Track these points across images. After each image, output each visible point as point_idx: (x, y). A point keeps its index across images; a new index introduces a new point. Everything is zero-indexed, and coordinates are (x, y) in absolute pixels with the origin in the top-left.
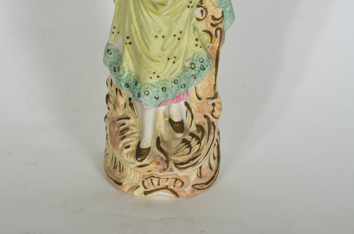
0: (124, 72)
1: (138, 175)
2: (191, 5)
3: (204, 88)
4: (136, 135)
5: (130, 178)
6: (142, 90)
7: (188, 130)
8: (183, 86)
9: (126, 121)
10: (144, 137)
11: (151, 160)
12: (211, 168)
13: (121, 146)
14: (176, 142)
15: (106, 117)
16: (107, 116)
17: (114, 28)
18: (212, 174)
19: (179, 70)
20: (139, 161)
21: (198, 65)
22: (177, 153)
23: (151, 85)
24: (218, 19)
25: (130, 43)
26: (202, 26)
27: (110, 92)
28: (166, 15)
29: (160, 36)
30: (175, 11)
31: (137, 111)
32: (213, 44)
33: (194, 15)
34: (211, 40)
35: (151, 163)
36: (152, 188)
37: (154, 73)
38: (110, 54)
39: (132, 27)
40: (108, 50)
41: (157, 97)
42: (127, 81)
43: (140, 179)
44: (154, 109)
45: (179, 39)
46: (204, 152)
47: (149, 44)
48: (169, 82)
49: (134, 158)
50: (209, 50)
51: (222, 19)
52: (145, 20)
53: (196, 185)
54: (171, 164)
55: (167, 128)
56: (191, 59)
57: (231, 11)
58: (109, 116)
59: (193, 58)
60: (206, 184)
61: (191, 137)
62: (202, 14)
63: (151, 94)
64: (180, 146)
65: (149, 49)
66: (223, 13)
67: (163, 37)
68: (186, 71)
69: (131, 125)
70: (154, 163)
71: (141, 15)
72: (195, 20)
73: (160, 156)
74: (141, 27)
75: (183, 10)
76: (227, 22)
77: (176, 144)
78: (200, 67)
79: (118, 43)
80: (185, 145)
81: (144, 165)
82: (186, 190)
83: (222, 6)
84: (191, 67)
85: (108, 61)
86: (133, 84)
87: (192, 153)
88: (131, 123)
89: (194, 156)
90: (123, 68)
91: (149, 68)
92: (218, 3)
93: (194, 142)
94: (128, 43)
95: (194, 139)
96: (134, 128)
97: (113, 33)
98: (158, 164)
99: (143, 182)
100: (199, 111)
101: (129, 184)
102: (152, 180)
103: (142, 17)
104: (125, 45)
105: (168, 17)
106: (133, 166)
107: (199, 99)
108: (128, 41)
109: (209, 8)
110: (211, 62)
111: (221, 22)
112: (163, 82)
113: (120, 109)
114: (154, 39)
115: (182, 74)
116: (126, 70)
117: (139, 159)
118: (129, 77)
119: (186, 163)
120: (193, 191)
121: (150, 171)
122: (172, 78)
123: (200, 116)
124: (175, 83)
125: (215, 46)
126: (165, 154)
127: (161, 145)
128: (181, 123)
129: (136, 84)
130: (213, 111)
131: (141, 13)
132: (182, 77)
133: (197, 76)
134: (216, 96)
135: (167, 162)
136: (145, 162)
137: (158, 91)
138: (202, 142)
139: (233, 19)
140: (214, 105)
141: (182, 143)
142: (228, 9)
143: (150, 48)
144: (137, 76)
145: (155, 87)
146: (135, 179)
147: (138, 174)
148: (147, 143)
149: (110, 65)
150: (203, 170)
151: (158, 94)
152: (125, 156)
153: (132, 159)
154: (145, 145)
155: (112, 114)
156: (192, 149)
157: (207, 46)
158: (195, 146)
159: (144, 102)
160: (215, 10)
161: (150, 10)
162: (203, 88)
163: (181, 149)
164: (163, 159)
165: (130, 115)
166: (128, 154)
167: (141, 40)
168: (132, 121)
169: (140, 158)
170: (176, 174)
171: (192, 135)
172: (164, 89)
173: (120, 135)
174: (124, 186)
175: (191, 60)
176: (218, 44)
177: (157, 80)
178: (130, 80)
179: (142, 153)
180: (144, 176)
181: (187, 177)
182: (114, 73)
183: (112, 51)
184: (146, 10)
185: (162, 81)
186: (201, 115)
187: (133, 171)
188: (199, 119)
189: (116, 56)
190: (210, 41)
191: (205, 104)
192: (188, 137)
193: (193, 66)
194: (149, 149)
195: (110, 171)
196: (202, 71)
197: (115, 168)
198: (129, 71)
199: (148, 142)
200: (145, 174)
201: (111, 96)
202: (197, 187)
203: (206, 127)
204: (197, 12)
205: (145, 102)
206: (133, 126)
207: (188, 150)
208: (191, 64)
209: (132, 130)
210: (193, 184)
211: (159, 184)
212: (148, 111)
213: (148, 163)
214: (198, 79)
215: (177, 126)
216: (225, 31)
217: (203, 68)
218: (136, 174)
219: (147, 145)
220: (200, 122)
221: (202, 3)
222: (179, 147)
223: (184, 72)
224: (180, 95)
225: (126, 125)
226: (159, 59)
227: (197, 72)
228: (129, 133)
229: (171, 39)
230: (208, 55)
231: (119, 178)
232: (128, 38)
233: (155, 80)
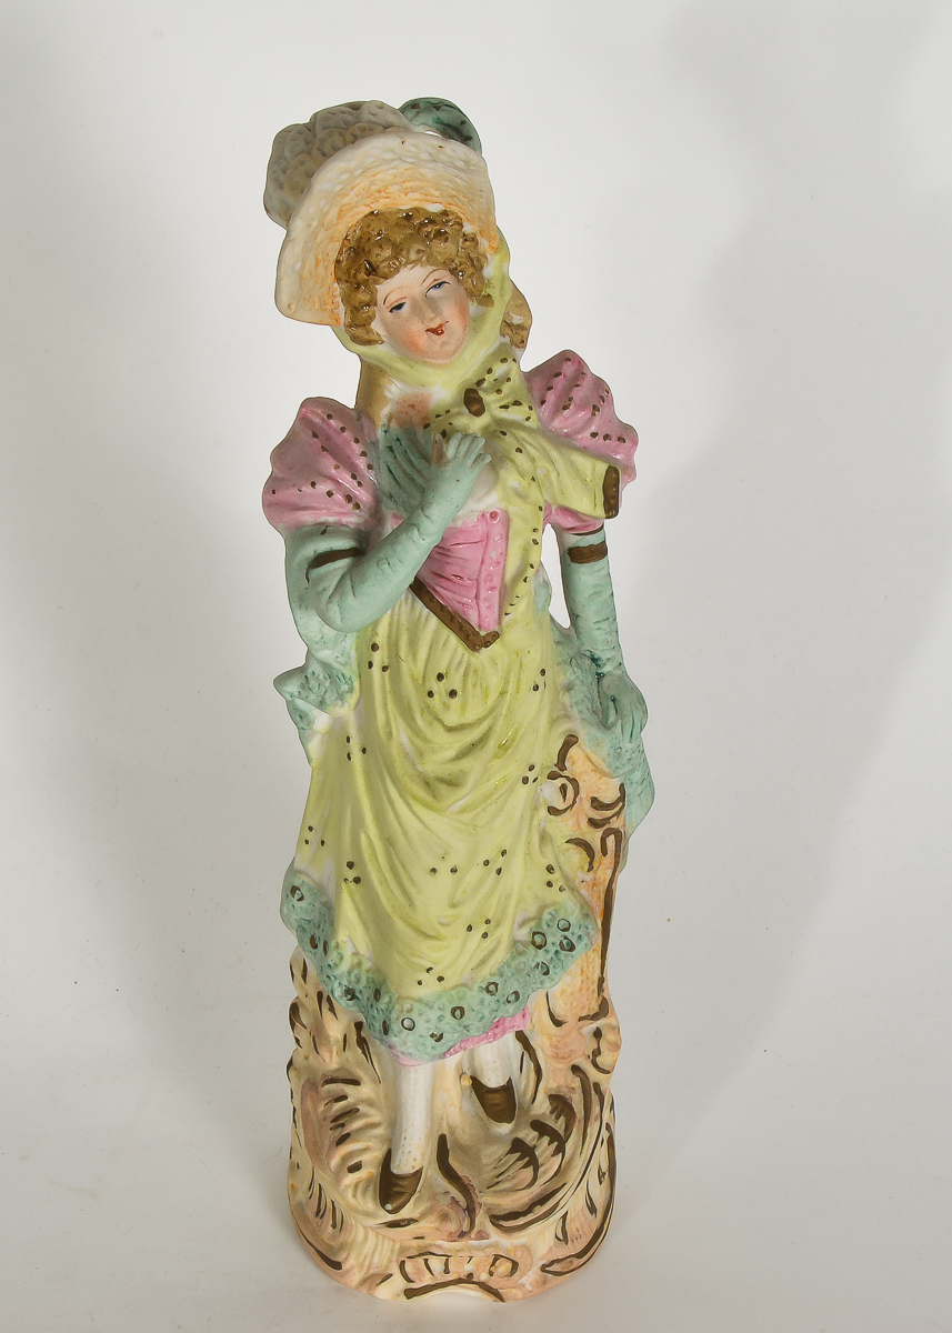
0: (342, 958)
1: (387, 1245)
2: (531, 775)
3: (572, 994)
4: (379, 1131)
5: (365, 1252)
6: (394, 1016)
7: (527, 1111)
8: (512, 998)
9: (349, 1089)
10: (403, 1141)
11: (421, 1209)
12: (592, 1209)
13: (335, 1161)
14: (494, 1148)
15: (290, 1064)
16: (294, 1061)
17: (311, 829)
18: (595, 1222)
19: (501, 955)
20: (388, 1211)
21: (555, 937)
22: (498, 1183)
23: (420, 1001)
24: (608, 807)
25: (357, 880)
26: (564, 827)
27: (302, 997)
28: (463, 811)
29: (444, 868)
30: (487, 798)
31: (379, 1063)
32: (595, 873)
33: (541, 800)
34: (591, 864)
35: (424, 1215)
36: (427, 1280)
37: (429, 970)
38: (299, 900)
39: (363, 838)
40: (294, 889)
41: (437, 1033)
42: (349, 982)
43: (392, 1255)
44: (429, 1066)
45: (499, 871)
46: (575, 1174)
47: (412, 890)
48: (471, 990)
49: (375, 1199)
50: (583, 892)
51: (621, 804)
52: (400, 825)
53: (552, 1263)
54: (481, 1218)
55: (466, 1106)
56: (533, 919)
57: (647, 780)
58: (299, 1061)
59: (540, 919)
60: (579, 1255)
61: (536, 1134)
62: (564, 798)
63: (421, 1027)
64: (506, 1162)
65: (411, 904)
66: (622, 788)
67: (454, 871)
68: (520, 954)
69: (362, 1101)
70: (432, 1217)
71: (389, 808)
72: (544, 812)
73: (448, 1193)
74: (389, 842)
75: (511, 790)
76: (632, 808)
77: (493, 1153)
78: (561, 942)
79: (321, 869)
80: (519, 1159)
81: (403, 1220)
82: (523, 1280)
83: (621, 771)
84: (533, 943)
85: (294, 916)
86: (369, 993)
87: (541, 1180)
88: (364, 1096)
89: (545, 1189)
90: (337, 946)
91: (413, 955)
92: (609, 766)
93: (544, 1148)
94: (351, 879)
95: (546, 1139)
96: (372, 1111)
97: (307, 842)
98: (443, 1220)
99: (402, 1265)
100: (557, 1057)
101: (362, 1266)
102: (426, 1260)
103: (391, 815)
104: (343, 885)
105: (467, 817)
106: (372, 1222)
107: (558, 1023)
108: (351, 874)
109: (585, 778)
110: (590, 926)
111: (618, 814)
112: (453, 993)
113: (331, 1053)
114: (429, 877)
115: (509, 966)
116: (347, 951)
117: (389, 1207)
118: (356, 972)
119: (524, 1214)
120: (545, 1282)
121: (422, 1238)
122: (478, 981)
123: (561, 1070)
124: (488, 991)
125: (600, 878)
126: (465, 1189)
127: (452, 1161)
128: (508, 1089)
129: (377, 994)
130: (597, 1052)
131: (387, 804)
132: (508, 972)
133: (551, 967)
134: (604, 1009)
135: (471, 1211)
136: (405, 1213)
137: (440, 1019)
138: (569, 1146)
139: (650, 799)
140: (598, 1034)
141: (511, 1151)
142: (637, 776)
143: (417, 903)
144: (378, 970)
145: (431, 1008)
146: (377, 1255)
147: (386, 1242)
148: (411, 1159)
149: (299, 926)
150: (573, 1220)
151: (441, 1025)
152: (350, 1193)
153: (370, 1204)
154: (404, 1165)
155: (307, 1058)
156: (541, 1170)
157: (577, 881)
158: (547, 1160)
159: (400, 1048)
160: (602, 781)
161: (415, 798)
162: (568, 992)
163: (510, 1173)
164: (457, 1202)
165: (359, 1073)
166: (356, 1186)
167: (389, 876)
168: (366, 1090)
169: (391, 1203)
170: (496, 1245)
171: (540, 1127)
172: (458, 1012)
173: (331, 1129)
174: (348, 1271)
175: (533, 924)
176: (610, 872)
177: (438, 987)
178: (358, 981)
179: (396, 1189)
180: (403, 1250)
181: (526, 1248)
182: (312, 949)
183: (304, 890)
184: (402, 796)
185: (453, 988)
186: (562, 1066)
187: (371, 1235)
188: (557, 1078)
189: (317, 905)
190: (587, 867)
191: (574, 1034)
192: (527, 1135)
193: (538, 939)
194: (418, 1174)
195: (306, 1220)
196: (564, 952)
197: (319, 1213)
198: (356, 954)
199: (414, 1155)
200: (407, 1244)
201: (304, 1006)
202: (556, 1268)
203: (577, 1101)
204: (550, 792)
205: (402, 1049)
206: (370, 1103)
207: (529, 1171)
208: (535, 934)
209: (366, 1115)
210: (544, 1262)
211: (447, 1271)
212: (412, 1069)
213: (415, 1215)
214: (554, 976)
215: (497, 1098)
216: (628, 835)
217: (568, 944)
218: (380, 1240)
219: (412, 1163)
220: (559, 1087)
221: (563, 768)
222: (503, 1165)
223: (513, 958)
224: (504, 1019)
225: (350, 1100)
226: (443, 930)
227: (551, 954)
228: (357, 1124)
229: (474, 873)
230: (582, 908)
231: (331, 1247)
232: (350, 865)
233: (431, 988)
